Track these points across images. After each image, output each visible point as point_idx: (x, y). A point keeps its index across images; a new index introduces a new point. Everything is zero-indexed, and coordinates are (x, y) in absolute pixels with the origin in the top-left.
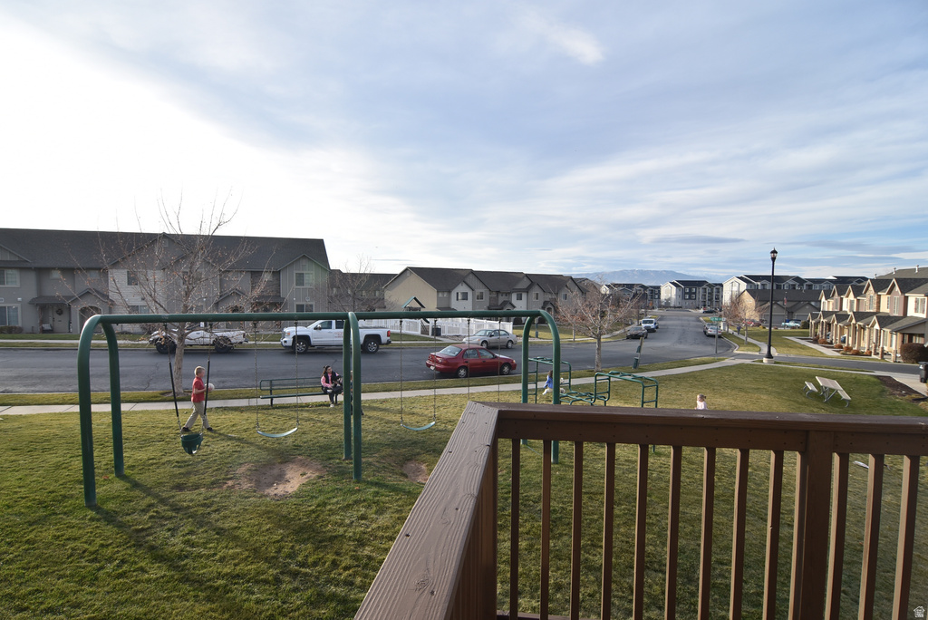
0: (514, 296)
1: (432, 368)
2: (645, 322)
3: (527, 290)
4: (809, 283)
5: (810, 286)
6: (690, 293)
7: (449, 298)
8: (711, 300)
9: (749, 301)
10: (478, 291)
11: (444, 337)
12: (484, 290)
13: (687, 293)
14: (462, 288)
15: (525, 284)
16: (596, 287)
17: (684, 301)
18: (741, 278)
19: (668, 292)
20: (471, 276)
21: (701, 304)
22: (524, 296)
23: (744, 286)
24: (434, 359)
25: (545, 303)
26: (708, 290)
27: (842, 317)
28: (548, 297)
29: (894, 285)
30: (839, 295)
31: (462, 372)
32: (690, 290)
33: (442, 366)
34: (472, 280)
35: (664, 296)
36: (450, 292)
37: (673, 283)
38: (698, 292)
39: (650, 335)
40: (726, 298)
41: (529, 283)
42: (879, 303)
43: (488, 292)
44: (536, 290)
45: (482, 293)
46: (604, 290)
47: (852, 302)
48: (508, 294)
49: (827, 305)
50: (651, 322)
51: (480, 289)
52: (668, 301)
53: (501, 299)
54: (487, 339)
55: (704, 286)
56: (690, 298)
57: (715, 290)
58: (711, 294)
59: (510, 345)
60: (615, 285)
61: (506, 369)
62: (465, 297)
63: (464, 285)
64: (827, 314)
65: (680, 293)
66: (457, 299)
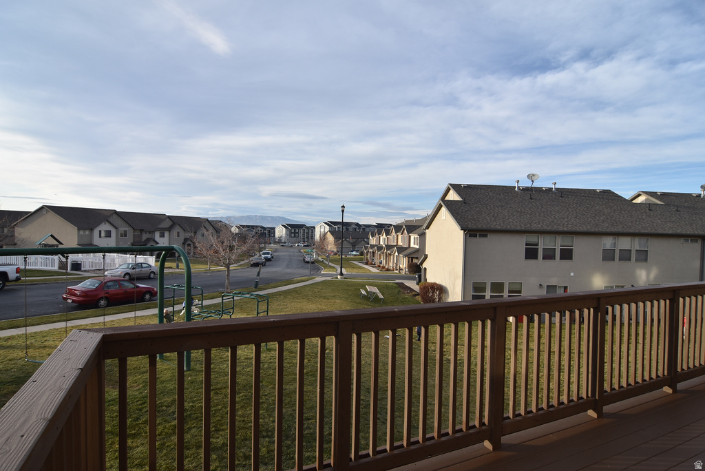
0: (157, 235)
1: (69, 301)
2: (264, 254)
3: (169, 229)
4: (363, 227)
5: (364, 229)
6: (295, 233)
7: (91, 236)
8: (308, 237)
9: (330, 238)
10: (122, 229)
11: (85, 271)
12: (127, 228)
13: (292, 233)
14: (105, 227)
15: (168, 224)
16: (227, 227)
17: (291, 239)
18: (326, 223)
19: (280, 232)
20: (115, 216)
21: (302, 240)
22: (167, 234)
23: (327, 228)
24: (72, 293)
25: (186, 240)
26: (306, 230)
27: (380, 248)
28: (188, 235)
29: (404, 229)
30: (379, 235)
31: (102, 302)
32: (295, 230)
33: (81, 299)
34: (114, 219)
35: (277, 235)
36: (92, 230)
37: (283, 226)
38: (299, 231)
39: (267, 263)
40: (317, 237)
41: (171, 223)
42: (397, 239)
43: (132, 230)
44: (177, 229)
45: (125, 231)
46: (234, 230)
47: (385, 239)
48: (152, 232)
49: (373, 241)
50: (268, 254)
51: (124, 228)
52: (280, 238)
53: (145, 236)
54: (130, 271)
55: (304, 228)
56: (295, 236)
57: (310, 231)
58: (308, 233)
59: (152, 276)
60: (243, 226)
61: (147, 297)
62: (108, 234)
63: (107, 224)
64: (372, 246)
65: (288, 233)
66: (100, 237)
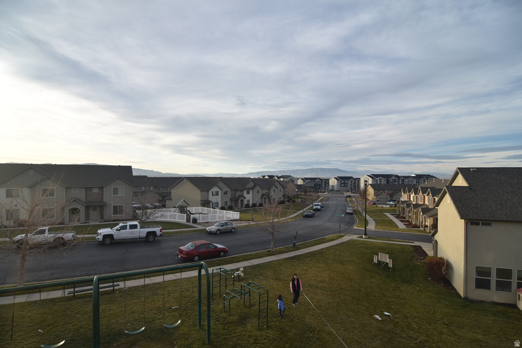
0: (245, 192)
1: (180, 256)
2: (315, 205)
3: (253, 188)
4: (402, 178)
5: (403, 180)
6: (344, 183)
7: (208, 195)
8: (355, 187)
9: (371, 190)
10: (225, 190)
11: (200, 224)
12: (228, 189)
13: (342, 183)
14: (215, 189)
15: (251, 185)
16: (292, 180)
17: (341, 188)
18: (369, 176)
19: (333, 182)
20: (220, 182)
21: (350, 189)
22: (251, 192)
23: (370, 181)
24: (181, 251)
25: (263, 195)
26: (353, 181)
27: (409, 205)
28: (265, 192)
29: (429, 193)
30: (409, 192)
31: (196, 258)
32: (344, 181)
33: (185, 256)
34: (220, 184)
35: (331, 184)
36: (208, 191)
37: (335, 178)
38: (348, 182)
39: (317, 214)
40: (362, 185)
41: (253, 184)
42: (424, 199)
43: (230, 190)
44: (258, 188)
45: (227, 191)
46: (300, 182)
47: (414, 197)
48: (243, 191)
49: (404, 197)
50: (318, 205)
51: (226, 189)
52: (333, 186)
53: (238, 194)
54: (220, 228)
55: (351, 180)
56: (344, 186)
57: (357, 182)
58: (355, 183)
59: (233, 230)
60: (306, 179)
61: (222, 254)
62: (217, 194)
63: (217, 187)
64: (403, 202)
65: (339, 183)
66: (213, 195)
